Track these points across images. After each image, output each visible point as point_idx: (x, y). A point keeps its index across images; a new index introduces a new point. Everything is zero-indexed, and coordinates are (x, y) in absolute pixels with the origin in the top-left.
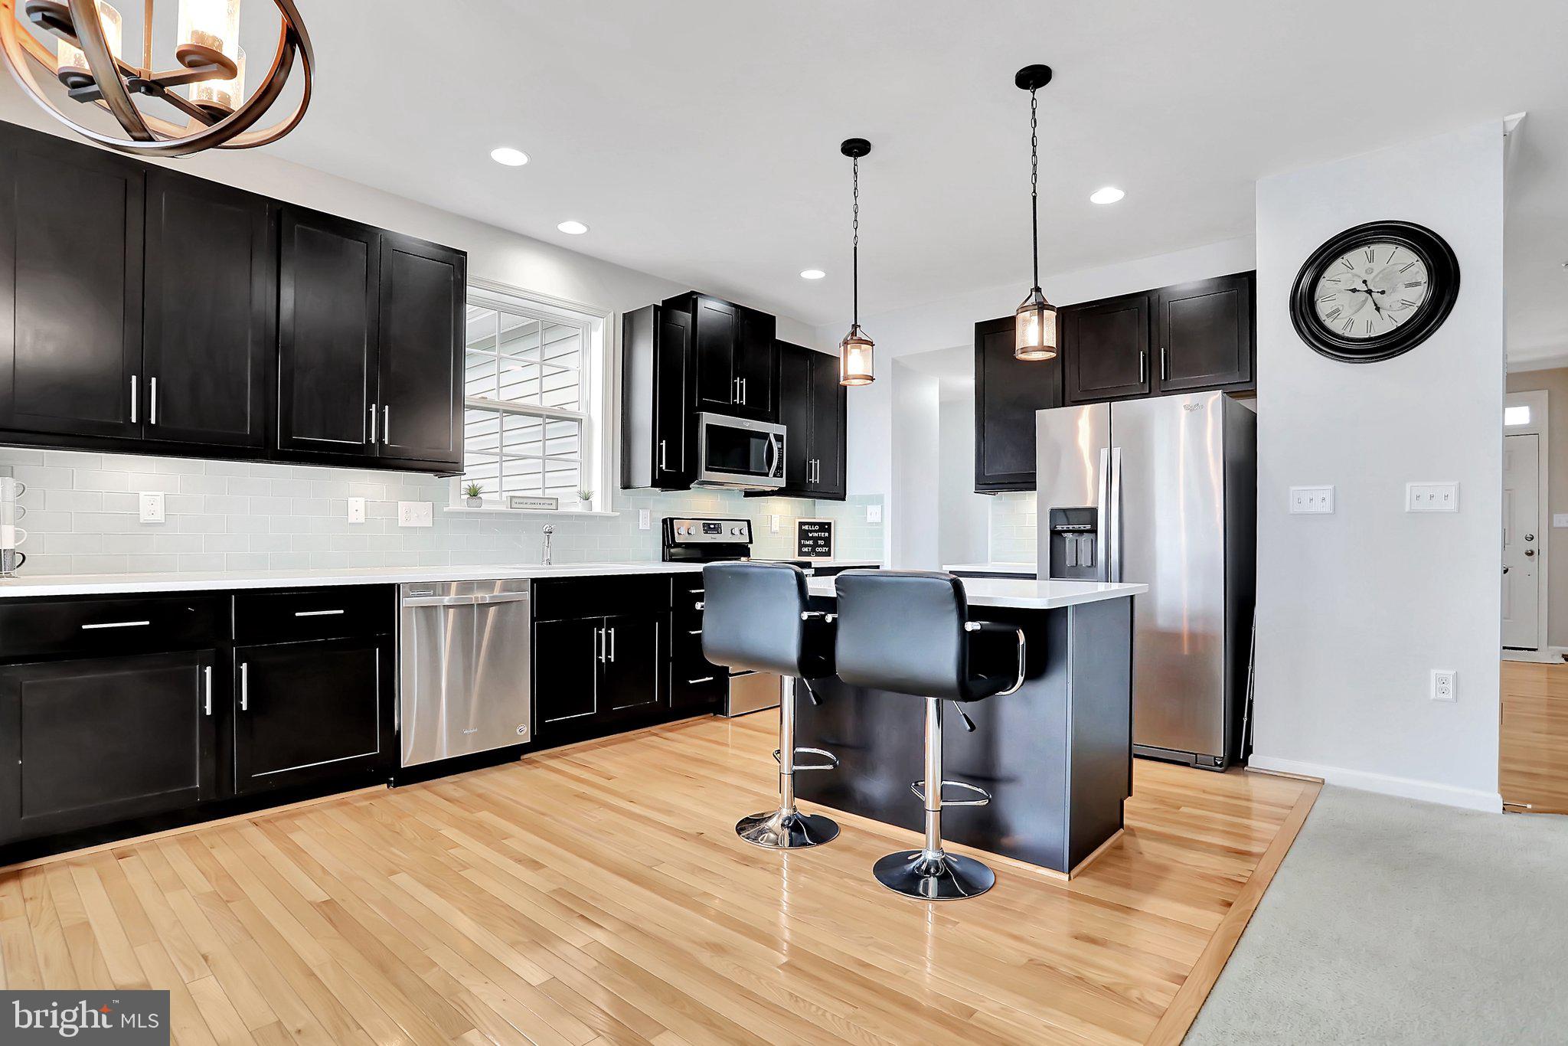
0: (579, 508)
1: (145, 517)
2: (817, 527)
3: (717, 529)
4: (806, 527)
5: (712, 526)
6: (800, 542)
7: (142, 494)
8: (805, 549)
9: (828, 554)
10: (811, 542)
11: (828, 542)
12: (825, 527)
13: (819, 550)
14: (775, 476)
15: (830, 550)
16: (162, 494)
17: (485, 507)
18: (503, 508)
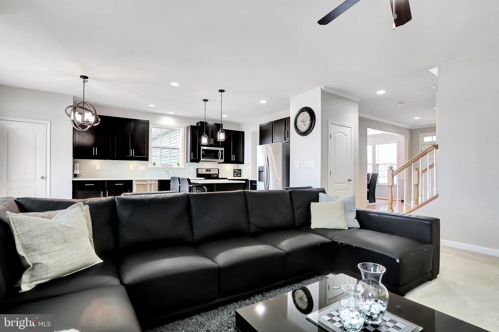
0: (177, 167)
1: (97, 169)
2: (238, 170)
3: (210, 171)
4: (235, 170)
5: (208, 170)
6: (234, 173)
7: (97, 165)
8: (235, 175)
9: (240, 176)
10: (236, 174)
11: (240, 174)
12: (240, 170)
13: (238, 175)
14: (221, 159)
15: (241, 176)
16: (99, 165)
17: (156, 167)
18: (161, 167)
